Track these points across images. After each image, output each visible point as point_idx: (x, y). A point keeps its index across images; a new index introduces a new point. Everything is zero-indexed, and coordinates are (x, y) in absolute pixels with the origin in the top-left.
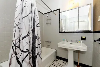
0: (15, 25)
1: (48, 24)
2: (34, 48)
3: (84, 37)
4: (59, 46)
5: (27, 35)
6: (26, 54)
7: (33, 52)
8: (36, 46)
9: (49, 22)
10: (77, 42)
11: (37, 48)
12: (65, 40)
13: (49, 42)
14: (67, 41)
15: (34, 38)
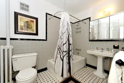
0: (60, 37)
1: (77, 32)
2: (69, 51)
3: (116, 45)
4: (87, 53)
5: (66, 43)
6: (65, 53)
7: (69, 53)
8: (70, 50)
9: (79, 30)
10: (108, 51)
11: (71, 51)
12: (95, 48)
13: (79, 50)
14: (97, 49)
15: (69, 44)
